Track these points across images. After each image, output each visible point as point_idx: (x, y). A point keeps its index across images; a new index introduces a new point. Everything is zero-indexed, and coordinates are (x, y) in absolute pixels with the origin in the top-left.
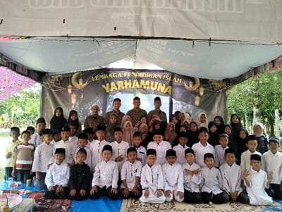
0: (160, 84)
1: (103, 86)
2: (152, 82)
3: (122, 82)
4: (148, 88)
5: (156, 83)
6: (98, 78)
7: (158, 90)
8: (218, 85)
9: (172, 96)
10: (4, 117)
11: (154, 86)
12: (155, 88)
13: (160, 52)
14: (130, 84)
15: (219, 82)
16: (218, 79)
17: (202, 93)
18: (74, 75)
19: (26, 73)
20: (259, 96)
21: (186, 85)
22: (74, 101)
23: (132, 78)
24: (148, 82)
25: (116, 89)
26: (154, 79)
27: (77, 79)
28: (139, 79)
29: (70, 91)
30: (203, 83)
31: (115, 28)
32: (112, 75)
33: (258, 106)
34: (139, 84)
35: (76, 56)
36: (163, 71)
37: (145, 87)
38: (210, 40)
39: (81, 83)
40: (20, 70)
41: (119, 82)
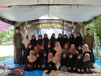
0: (59, 25)
1: (37, 26)
2: (56, 24)
3: (44, 24)
4: (54, 26)
5: (57, 24)
6: (35, 23)
7: (58, 27)
8: (81, 25)
9: (63, 29)
10: (4, 39)
11: (56, 26)
12: (57, 26)
13: (58, 12)
14: (47, 25)
15: (81, 23)
16: (81, 22)
17: (75, 28)
18: (26, 22)
19: (8, 22)
20: (97, 28)
21: (68, 25)
22: (26, 32)
23: (48, 23)
24: (54, 24)
25: (42, 27)
26: (56, 23)
27: (27, 24)
28: (51, 23)
29: (25, 28)
30: (75, 24)
31: (38, 1)
32: (40, 22)
33: (96, 32)
34: (51, 25)
35: (26, 14)
36: (60, 20)
37: (53, 26)
38: (78, 5)
39: (29, 25)
40: (5, 21)
41: (43, 25)
